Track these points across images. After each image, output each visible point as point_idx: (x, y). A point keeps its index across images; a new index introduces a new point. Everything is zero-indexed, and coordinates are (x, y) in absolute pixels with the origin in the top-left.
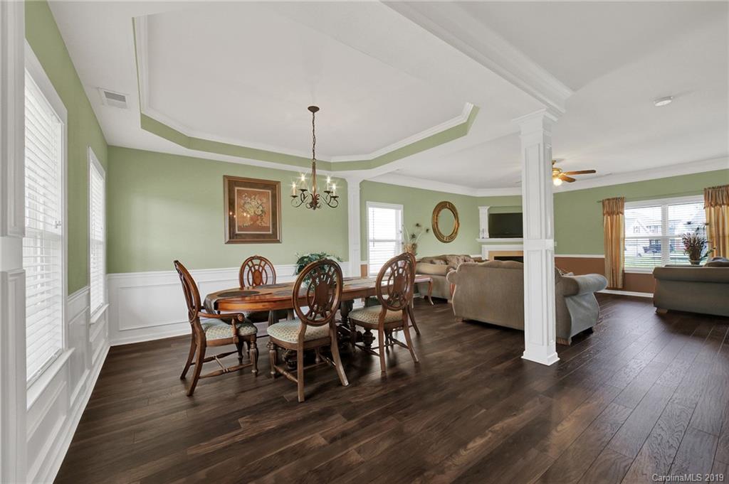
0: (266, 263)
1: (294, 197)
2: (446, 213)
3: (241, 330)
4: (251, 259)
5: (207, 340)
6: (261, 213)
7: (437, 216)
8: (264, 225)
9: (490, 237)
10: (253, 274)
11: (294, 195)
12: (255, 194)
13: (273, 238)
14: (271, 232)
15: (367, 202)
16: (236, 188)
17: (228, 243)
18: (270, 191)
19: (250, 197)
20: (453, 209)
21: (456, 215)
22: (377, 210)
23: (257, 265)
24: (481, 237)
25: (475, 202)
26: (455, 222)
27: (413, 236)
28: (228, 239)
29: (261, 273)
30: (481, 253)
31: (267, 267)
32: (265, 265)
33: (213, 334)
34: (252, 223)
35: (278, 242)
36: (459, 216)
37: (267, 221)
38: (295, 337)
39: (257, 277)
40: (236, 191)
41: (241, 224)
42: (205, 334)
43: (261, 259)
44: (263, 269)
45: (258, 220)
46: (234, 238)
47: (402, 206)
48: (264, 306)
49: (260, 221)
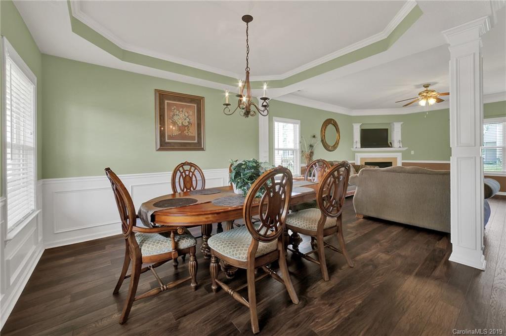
0: (195, 169)
1: (227, 105)
2: (330, 127)
3: (180, 243)
4: (183, 165)
5: (143, 256)
6: (187, 124)
7: (325, 130)
8: (190, 134)
9: (362, 147)
10: (184, 179)
11: (227, 103)
12: (183, 107)
13: (198, 146)
14: (196, 141)
15: (274, 117)
16: (166, 101)
17: (159, 150)
18: (195, 105)
19: (178, 110)
20: (335, 125)
21: (338, 130)
22: (281, 124)
23: (187, 170)
24: (355, 147)
25: (351, 120)
26: (337, 135)
27: (311, 146)
28: (159, 147)
29: (191, 178)
30: (354, 160)
31: (196, 173)
32: (194, 171)
33: (150, 249)
34: (180, 132)
35: (203, 149)
36: (340, 131)
37: (193, 132)
38: (244, 253)
39: (188, 181)
40: (166, 103)
41: (170, 134)
42: (140, 249)
43: (191, 165)
44: (193, 174)
45: (185, 130)
46: (164, 146)
47: (299, 121)
48: (207, 218)
49: (186, 131)
